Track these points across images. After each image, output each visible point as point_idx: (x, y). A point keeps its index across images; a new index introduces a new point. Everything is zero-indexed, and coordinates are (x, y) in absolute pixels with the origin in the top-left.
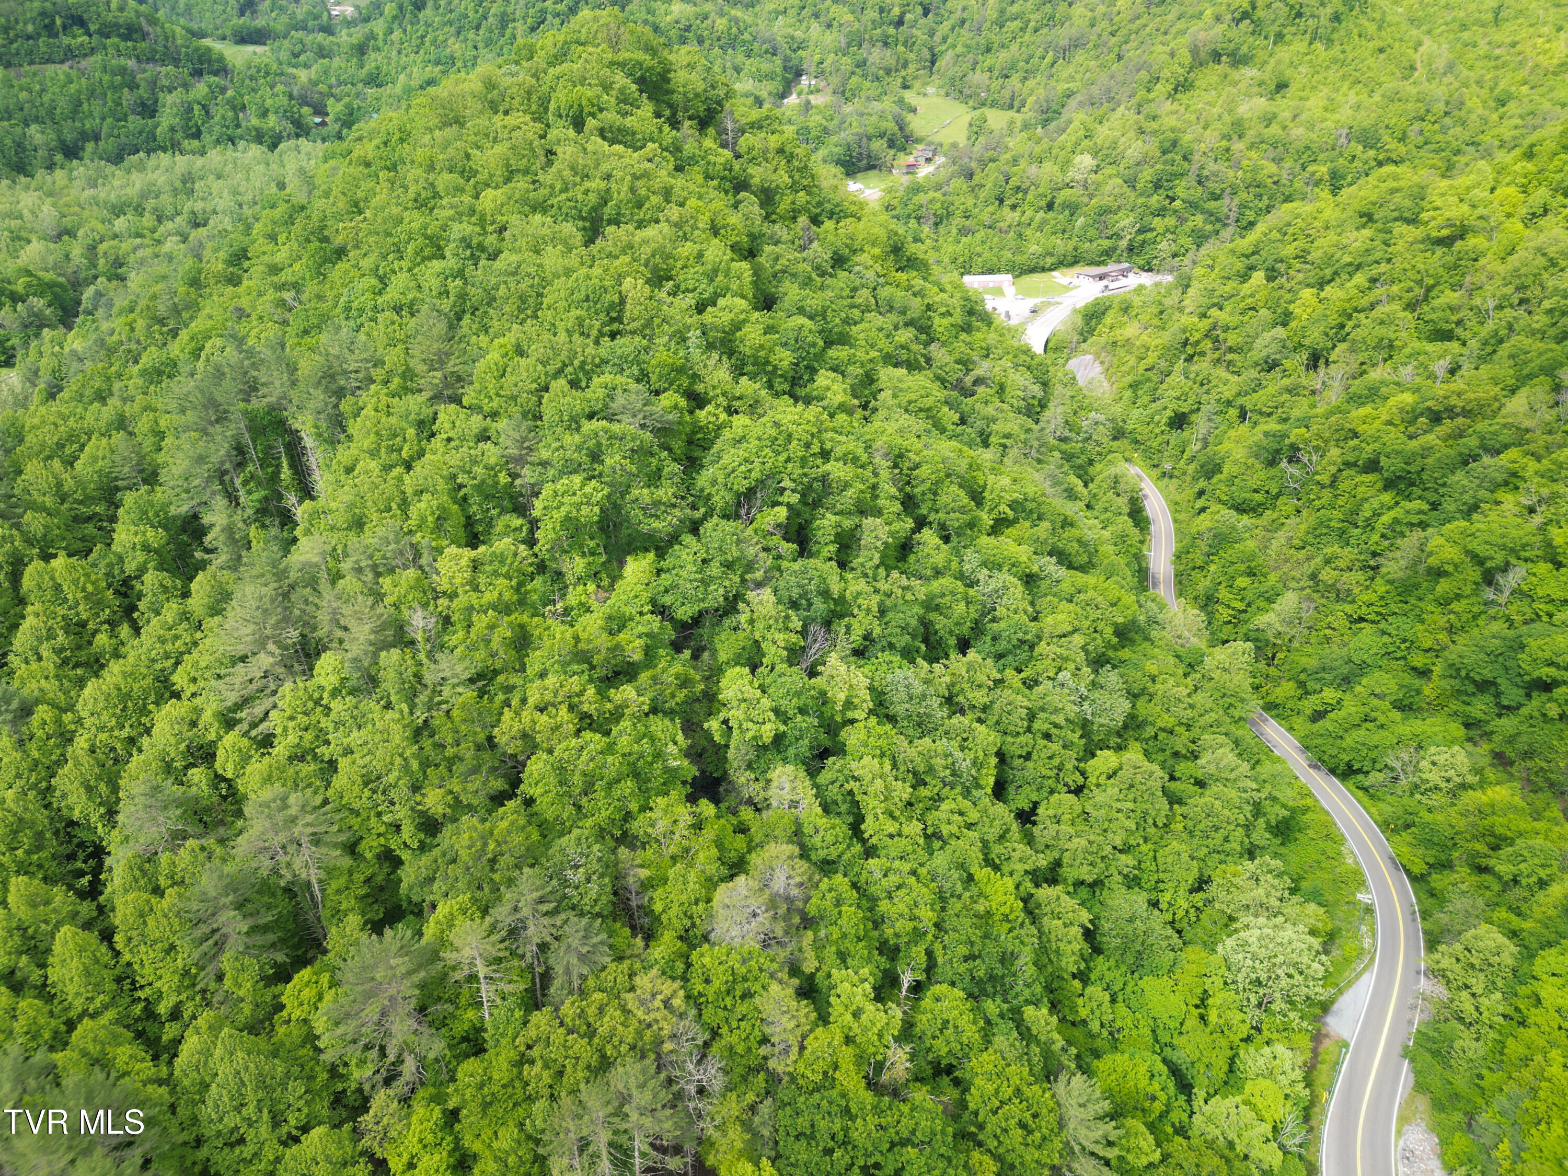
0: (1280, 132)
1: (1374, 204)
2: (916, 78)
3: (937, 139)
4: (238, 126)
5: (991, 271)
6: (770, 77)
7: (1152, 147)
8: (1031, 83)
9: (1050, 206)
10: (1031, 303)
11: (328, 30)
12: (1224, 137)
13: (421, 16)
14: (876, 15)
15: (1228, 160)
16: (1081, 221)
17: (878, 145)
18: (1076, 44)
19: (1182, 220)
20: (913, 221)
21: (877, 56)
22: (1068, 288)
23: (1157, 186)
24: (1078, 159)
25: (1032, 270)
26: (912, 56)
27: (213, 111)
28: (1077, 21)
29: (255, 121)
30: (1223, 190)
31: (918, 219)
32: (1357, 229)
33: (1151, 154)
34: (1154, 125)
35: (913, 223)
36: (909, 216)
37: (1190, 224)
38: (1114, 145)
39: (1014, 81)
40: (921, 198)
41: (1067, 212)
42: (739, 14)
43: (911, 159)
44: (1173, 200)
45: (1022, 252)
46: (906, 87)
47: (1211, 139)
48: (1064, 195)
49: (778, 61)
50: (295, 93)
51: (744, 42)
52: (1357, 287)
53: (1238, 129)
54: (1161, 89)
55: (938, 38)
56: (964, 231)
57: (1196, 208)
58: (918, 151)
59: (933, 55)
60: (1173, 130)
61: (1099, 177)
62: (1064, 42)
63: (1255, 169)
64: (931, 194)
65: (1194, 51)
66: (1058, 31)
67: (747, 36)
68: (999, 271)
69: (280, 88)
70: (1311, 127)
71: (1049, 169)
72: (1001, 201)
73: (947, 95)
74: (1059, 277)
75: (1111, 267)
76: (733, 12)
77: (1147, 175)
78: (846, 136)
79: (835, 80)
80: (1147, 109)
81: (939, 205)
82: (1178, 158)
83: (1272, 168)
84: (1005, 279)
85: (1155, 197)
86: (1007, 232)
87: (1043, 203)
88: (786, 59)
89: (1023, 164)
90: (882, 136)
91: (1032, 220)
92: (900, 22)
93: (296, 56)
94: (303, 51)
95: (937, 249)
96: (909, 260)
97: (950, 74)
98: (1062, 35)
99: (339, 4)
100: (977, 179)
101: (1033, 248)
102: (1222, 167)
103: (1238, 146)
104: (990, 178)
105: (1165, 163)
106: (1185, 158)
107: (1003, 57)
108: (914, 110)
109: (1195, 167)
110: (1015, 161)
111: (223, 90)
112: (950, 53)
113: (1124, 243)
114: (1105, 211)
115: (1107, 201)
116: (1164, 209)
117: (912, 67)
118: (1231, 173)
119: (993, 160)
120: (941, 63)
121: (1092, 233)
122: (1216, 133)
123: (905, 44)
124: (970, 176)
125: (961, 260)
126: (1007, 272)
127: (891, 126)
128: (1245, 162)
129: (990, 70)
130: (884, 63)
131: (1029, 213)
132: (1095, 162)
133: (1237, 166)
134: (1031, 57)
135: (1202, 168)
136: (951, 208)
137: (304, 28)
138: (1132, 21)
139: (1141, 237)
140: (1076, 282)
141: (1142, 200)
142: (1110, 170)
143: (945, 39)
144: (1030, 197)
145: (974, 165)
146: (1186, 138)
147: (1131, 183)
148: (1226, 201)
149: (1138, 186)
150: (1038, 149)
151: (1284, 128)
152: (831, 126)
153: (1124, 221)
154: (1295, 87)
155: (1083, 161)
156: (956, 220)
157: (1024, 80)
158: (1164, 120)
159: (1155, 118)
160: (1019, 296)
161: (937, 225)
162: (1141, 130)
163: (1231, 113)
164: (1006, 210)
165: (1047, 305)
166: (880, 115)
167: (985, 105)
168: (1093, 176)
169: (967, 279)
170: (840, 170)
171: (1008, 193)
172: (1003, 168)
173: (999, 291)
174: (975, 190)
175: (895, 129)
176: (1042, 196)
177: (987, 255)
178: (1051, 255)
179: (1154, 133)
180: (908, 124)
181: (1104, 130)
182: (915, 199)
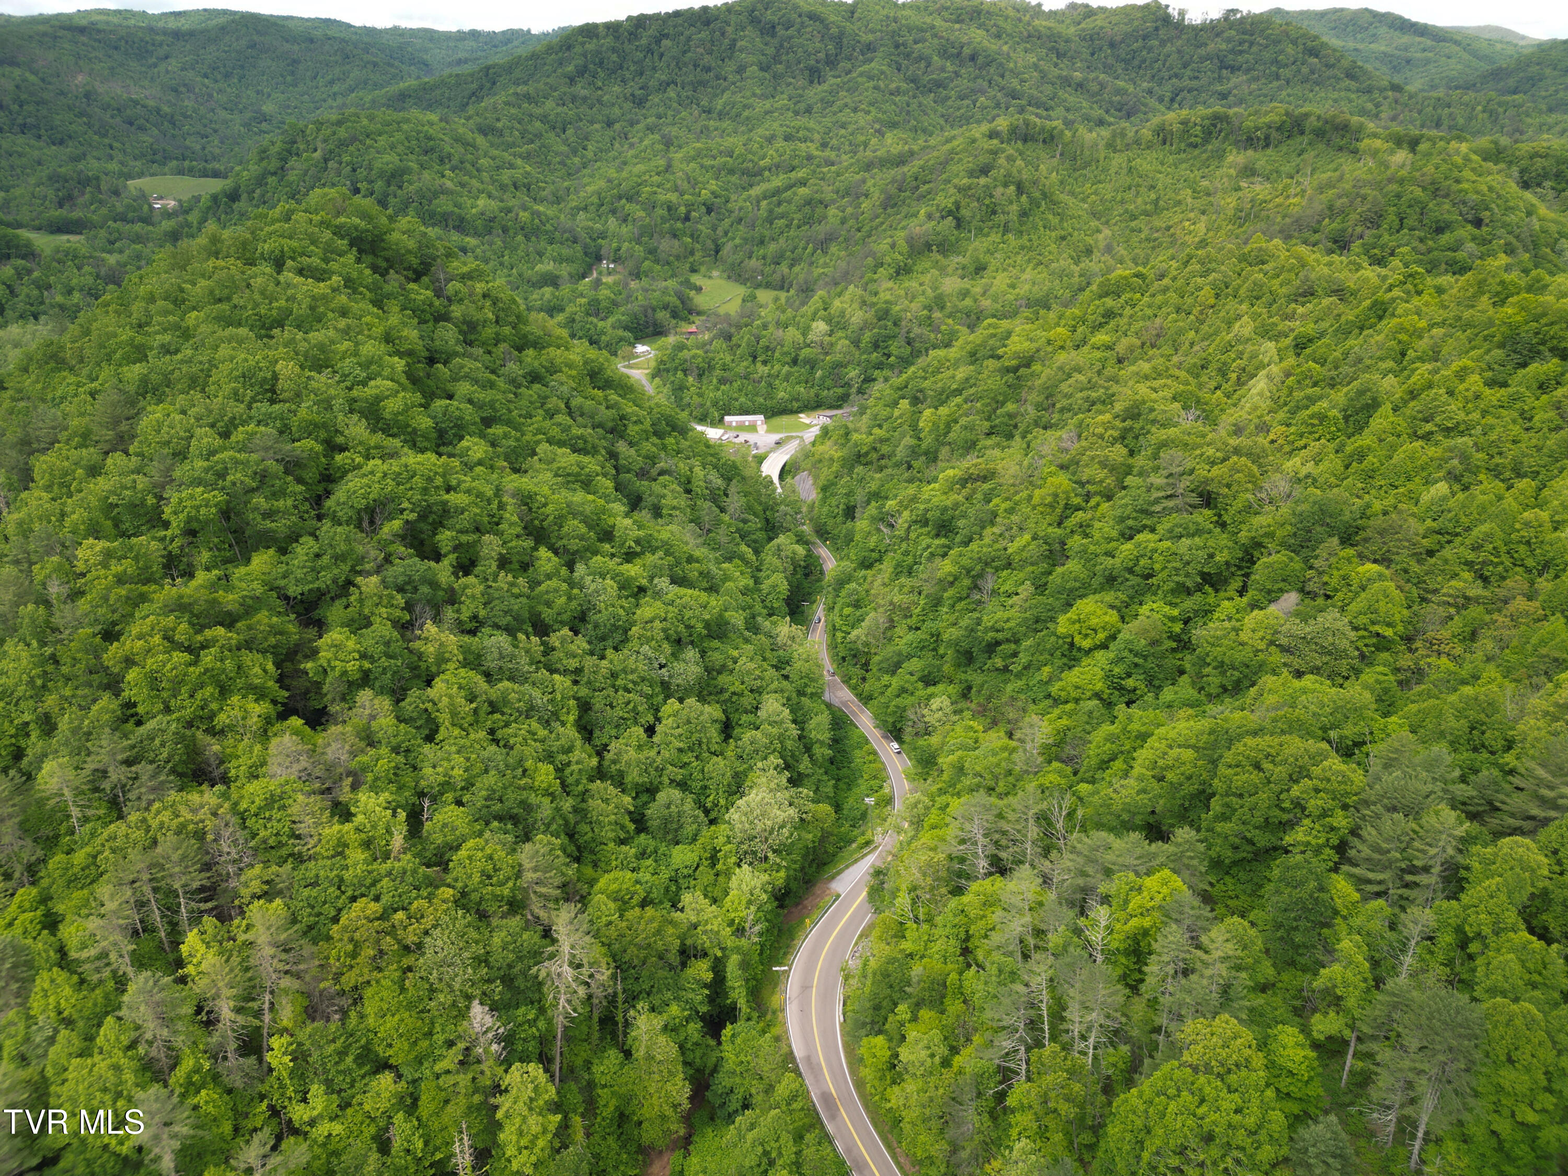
0: (971, 304)
2: (701, 264)
3: (717, 311)
4: (42, 303)
5: (747, 413)
6: (569, 260)
7: (870, 315)
8: (797, 269)
9: (795, 362)
10: (776, 437)
11: (147, 220)
12: (925, 308)
13: (235, 206)
14: (665, 213)
15: (929, 325)
16: (819, 373)
17: (661, 315)
18: (830, 238)
19: (897, 371)
21: (666, 245)
22: (808, 425)
23: (876, 346)
24: (814, 325)
25: (783, 412)
26: (698, 246)
27: (18, 290)
28: (831, 220)
29: (59, 299)
30: (927, 349)
31: (685, 371)
32: (967, 364)
33: (869, 321)
34: (874, 299)
35: (680, 374)
36: (676, 369)
39: (784, 268)
40: (685, 354)
41: (808, 367)
42: (541, 209)
43: (693, 327)
44: (889, 356)
45: (773, 398)
46: (694, 271)
47: (916, 307)
48: (805, 353)
49: (578, 247)
50: (103, 273)
51: (547, 232)
52: (957, 405)
53: (939, 302)
54: (884, 272)
55: (720, 231)
56: (722, 381)
57: (907, 362)
58: (700, 321)
59: (717, 246)
60: (886, 302)
61: (833, 339)
62: (822, 237)
64: (694, 352)
65: (910, 241)
66: (816, 227)
67: (548, 227)
68: (754, 413)
69: (86, 269)
70: (995, 301)
71: (792, 334)
72: (755, 358)
73: (729, 278)
74: (804, 418)
76: (536, 207)
77: (867, 337)
78: (634, 307)
79: (631, 264)
80: (872, 287)
81: (700, 360)
82: (890, 324)
84: (759, 418)
85: (875, 354)
86: (760, 382)
87: (788, 359)
88: (586, 247)
89: (771, 329)
90: (665, 307)
91: (779, 372)
92: (687, 218)
93: (112, 243)
94: (119, 239)
95: (700, 395)
96: (607, 381)
97: (730, 260)
98: (820, 230)
99: (161, 198)
100: (734, 339)
101: (781, 394)
102: (925, 331)
103: (937, 315)
104: (744, 338)
105: (880, 328)
106: (895, 324)
107: (772, 247)
108: (699, 289)
109: (903, 331)
110: (765, 327)
111: (29, 272)
112: (730, 244)
113: (853, 391)
114: (839, 365)
115: (838, 357)
116: (882, 363)
117: (698, 255)
118: (932, 336)
119: (747, 325)
120: (725, 252)
121: (829, 382)
122: (919, 305)
123: (692, 236)
124: (729, 338)
125: (721, 404)
126: (761, 413)
127: (674, 300)
128: (943, 327)
129: (764, 258)
130: (674, 251)
131: (777, 367)
132: (829, 328)
133: (937, 330)
134: (796, 248)
135: (908, 332)
136: (713, 363)
137: (123, 220)
138: (871, 220)
139: (866, 386)
140: (817, 422)
141: (865, 357)
142: (840, 334)
143: (726, 233)
144: (777, 354)
145: (733, 330)
146: (896, 309)
147: (856, 343)
149: (862, 346)
150: (783, 318)
151: (976, 301)
152: (619, 299)
153: (853, 373)
154: (991, 268)
155: (820, 327)
156: (718, 372)
157: (791, 266)
158: (882, 295)
159: (876, 294)
160: (768, 431)
161: (700, 376)
162: (864, 303)
163: (935, 289)
164: (759, 364)
165: (789, 438)
166: (665, 292)
167: (758, 286)
168: (827, 338)
169: (727, 418)
170: (628, 334)
171: (760, 351)
172: (755, 331)
173: (753, 428)
174: (732, 349)
175: (678, 302)
176: (785, 354)
177: (742, 399)
178: (797, 400)
179: (873, 304)
180: (691, 300)
181: (837, 303)
182: (680, 355)
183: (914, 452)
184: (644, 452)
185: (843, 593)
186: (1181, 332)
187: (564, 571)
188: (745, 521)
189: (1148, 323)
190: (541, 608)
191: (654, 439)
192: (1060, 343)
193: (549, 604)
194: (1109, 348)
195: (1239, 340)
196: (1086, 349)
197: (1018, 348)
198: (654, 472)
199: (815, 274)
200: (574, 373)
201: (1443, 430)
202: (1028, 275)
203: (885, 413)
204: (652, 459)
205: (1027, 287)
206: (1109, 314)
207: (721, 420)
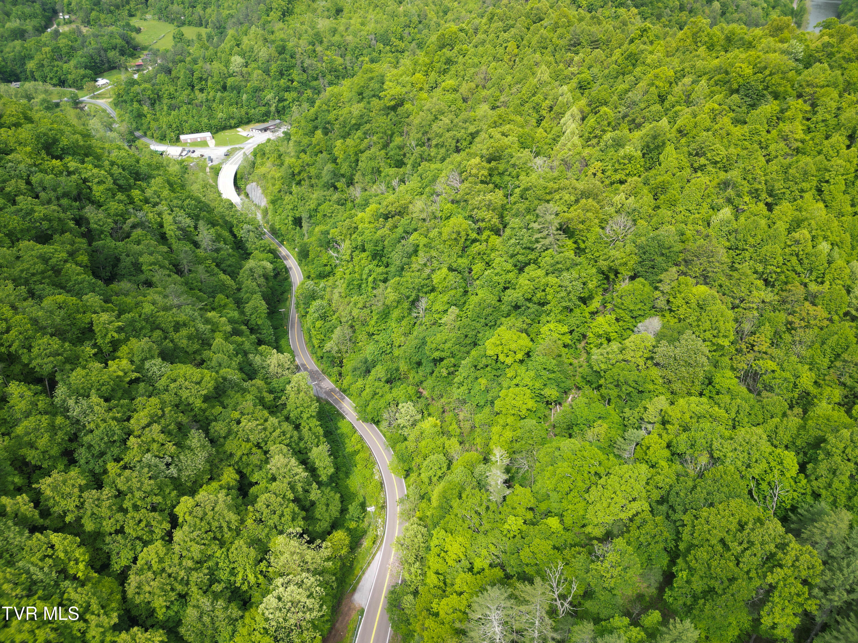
0: (340, 39)
1: (363, 87)
2: (137, 10)
3: (155, 47)
5: (197, 131)
7: (272, 50)
8: (209, 11)
9: (224, 88)
10: (223, 150)
12: (310, 44)
15: (315, 57)
16: (245, 97)
17: (111, 54)
19: (301, 93)
20: (135, 103)
22: (247, 138)
23: (281, 74)
24: (233, 59)
25: (224, 128)
30: (317, 75)
31: (139, 101)
32: (358, 102)
33: (273, 55)
34: (272, 37)
35: (136, 105)
36: (132, 101)
37: (305, 95)
38: (252, 50)
39: (199, 9)
40: (136, 88)
41: (235, 92)
43: (139, 61)
44: (292, 81)
45: (214, 118)
46: (131, 15)
47: (303, 43)
48: (230, 81)
52: (359, 138)
53: (318, 38)
54: (274, 15)
56: (172, 108)
57: (306, 85)
58: (144, 55)
60: (282, 40)
61: (249, 69)
63: (332, 62)
64: (143, 86)
68: (202, 131)
70: (355, 36)
71: (216, 66)
72: (193, 87)
73: (160, 19)
74: (241, 131)
75: (270, 124)
77: (274, 68)
78: (89, 50)
80: (268, 27)
81: (150, 92)
82: (288, 57)
83: (340, 60)
84: (207, 135)
85: (282, 81)
86: (201, 106)
87: (219, 87)
89: (201, 63)
90: (114, 48)
91: (214, 97)
95: (156, 120)
97: (158, 6)
100: (174, 73)
101: (220, 115)
102: (314, 61)
103: (319, 49)
104: (181, 72)
105: (282, 60)
106: (292, 57)
108: (138, 31)
109: (299, 62)
110: (195, 61)
113: (273, 109)
114: (257, 90)
115: (256, 83)
116: (289, 87)
118: (319, 65)
119: (181, 61)
121: (253, 103)
122: (305, 41)
124: (169, 71)
125: (174, 126)
126: (208, 131)
127: (119, 41)
128: (325, 58)
131: (212, 93)
132: (244, 61)
133: (321, 60)
135: (302, 63)
136: (160, 93)
139: (281, 105)
140: (251, 134)
141: (275, 83)
142: (253, 65)
144: (209, 83)
145: (170, 65)
146: (290, 45)
147: (267, 72)
148: (321, 80)
149: (271, 74)
150: (207, 54)
151: (342, 36)
152: (76, 45)
153: (269, 96)
154: (346, 11)
155: (237, 60)
156: (165, 101)
157: (204, 9)
158: (277, 34)
159: (273, 32)
160: (217, 145)
161: (153, 104)
162: (266, 40)
163: (313, 28)
164: (197, 92)
165: (235, 150)
166: (111, 35)
167: (183, 24)
168: (245, 70)
169: (182, 137)
170: (88, 72)
171: (195, 82)
172: (188, 66)
173: (204, 144)
174: (174, 80)
175: (124, 43)
176: (217, 82)
177: (191, 121)
178: (233, 118)
179: (273, 42)
180: (134, 39)
181: (245, 40)
182: (133, 89)
183: (336, 175)
184: (112, 212)
185: (311, 310)
186: (502, 78)
187: (42, 402)
188: (217, 250)
189: (477, 69)
190: (24, 451)
191: (120, 196)
192: (420, 86)
193: (32, 445)
194: (456, 90)
195: (542, 84)
196: (439, 90)
197: (393, 92)
198: (126, 227)
199: (224, 15)
200: (28, 149)
201: (712, 163)
202: (371, 16)
203: (306, 141)
204: (124, 216)
205: (373, 25)
206: (449, 62)
207: (178, 139)
